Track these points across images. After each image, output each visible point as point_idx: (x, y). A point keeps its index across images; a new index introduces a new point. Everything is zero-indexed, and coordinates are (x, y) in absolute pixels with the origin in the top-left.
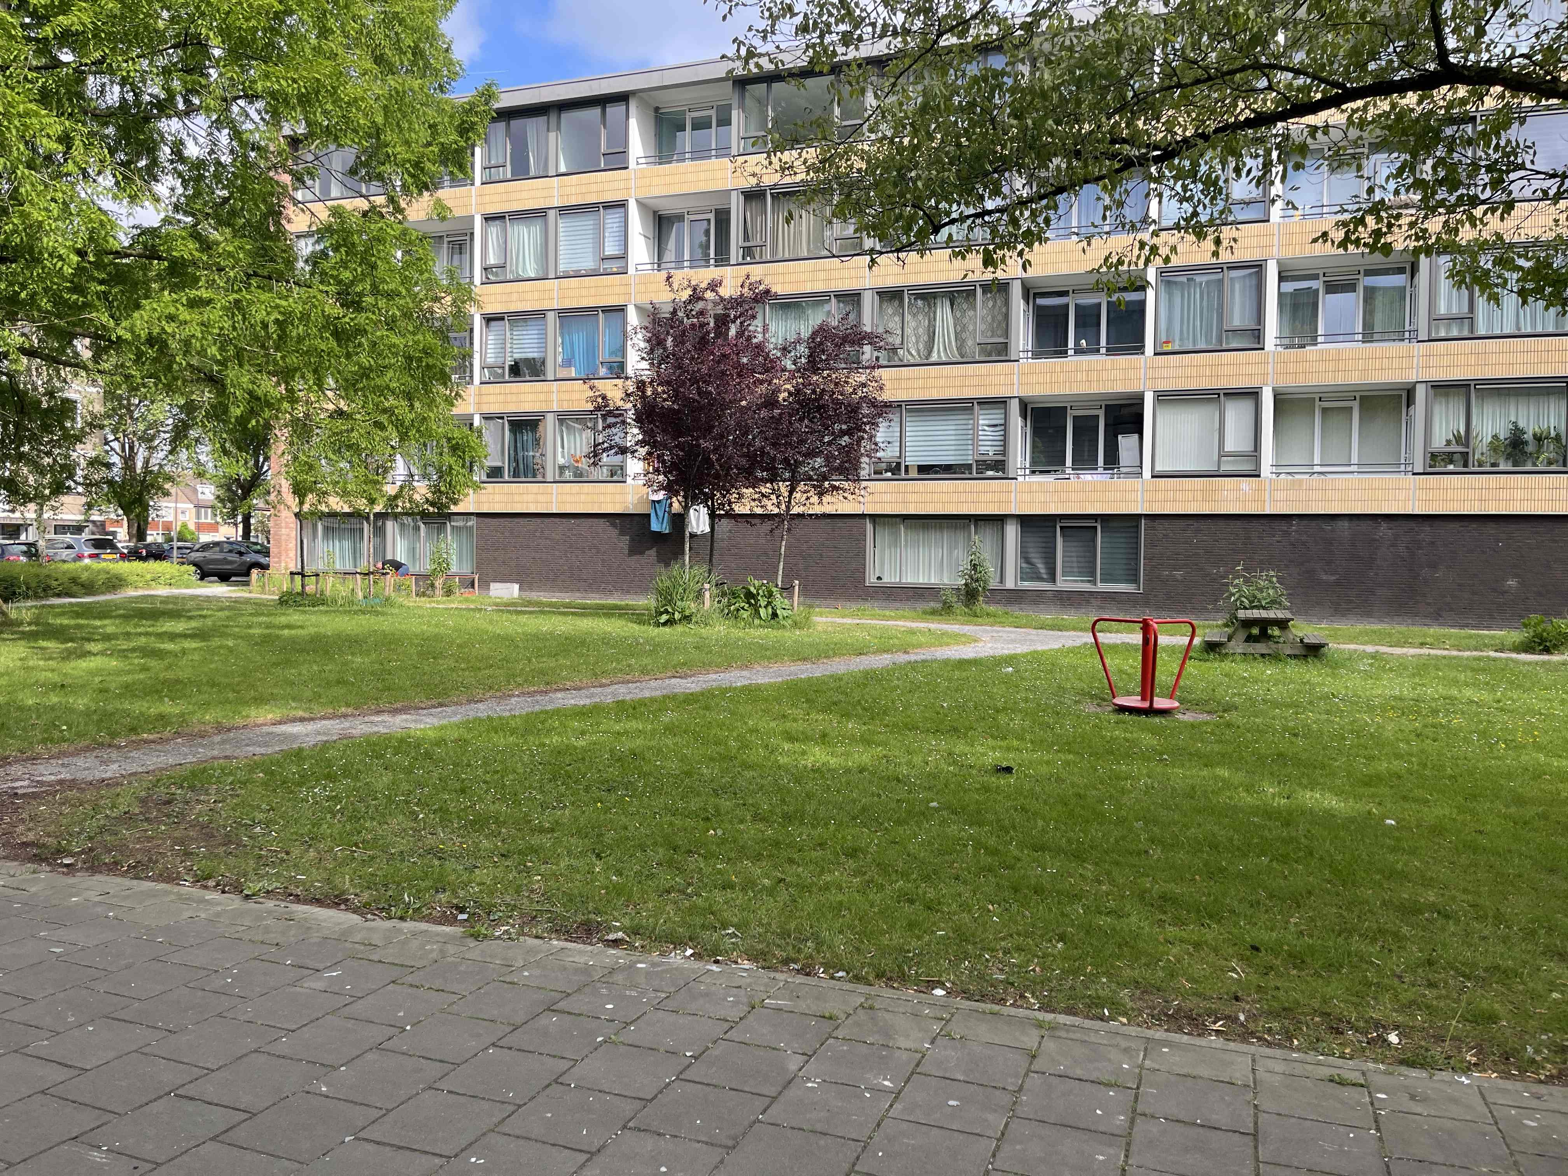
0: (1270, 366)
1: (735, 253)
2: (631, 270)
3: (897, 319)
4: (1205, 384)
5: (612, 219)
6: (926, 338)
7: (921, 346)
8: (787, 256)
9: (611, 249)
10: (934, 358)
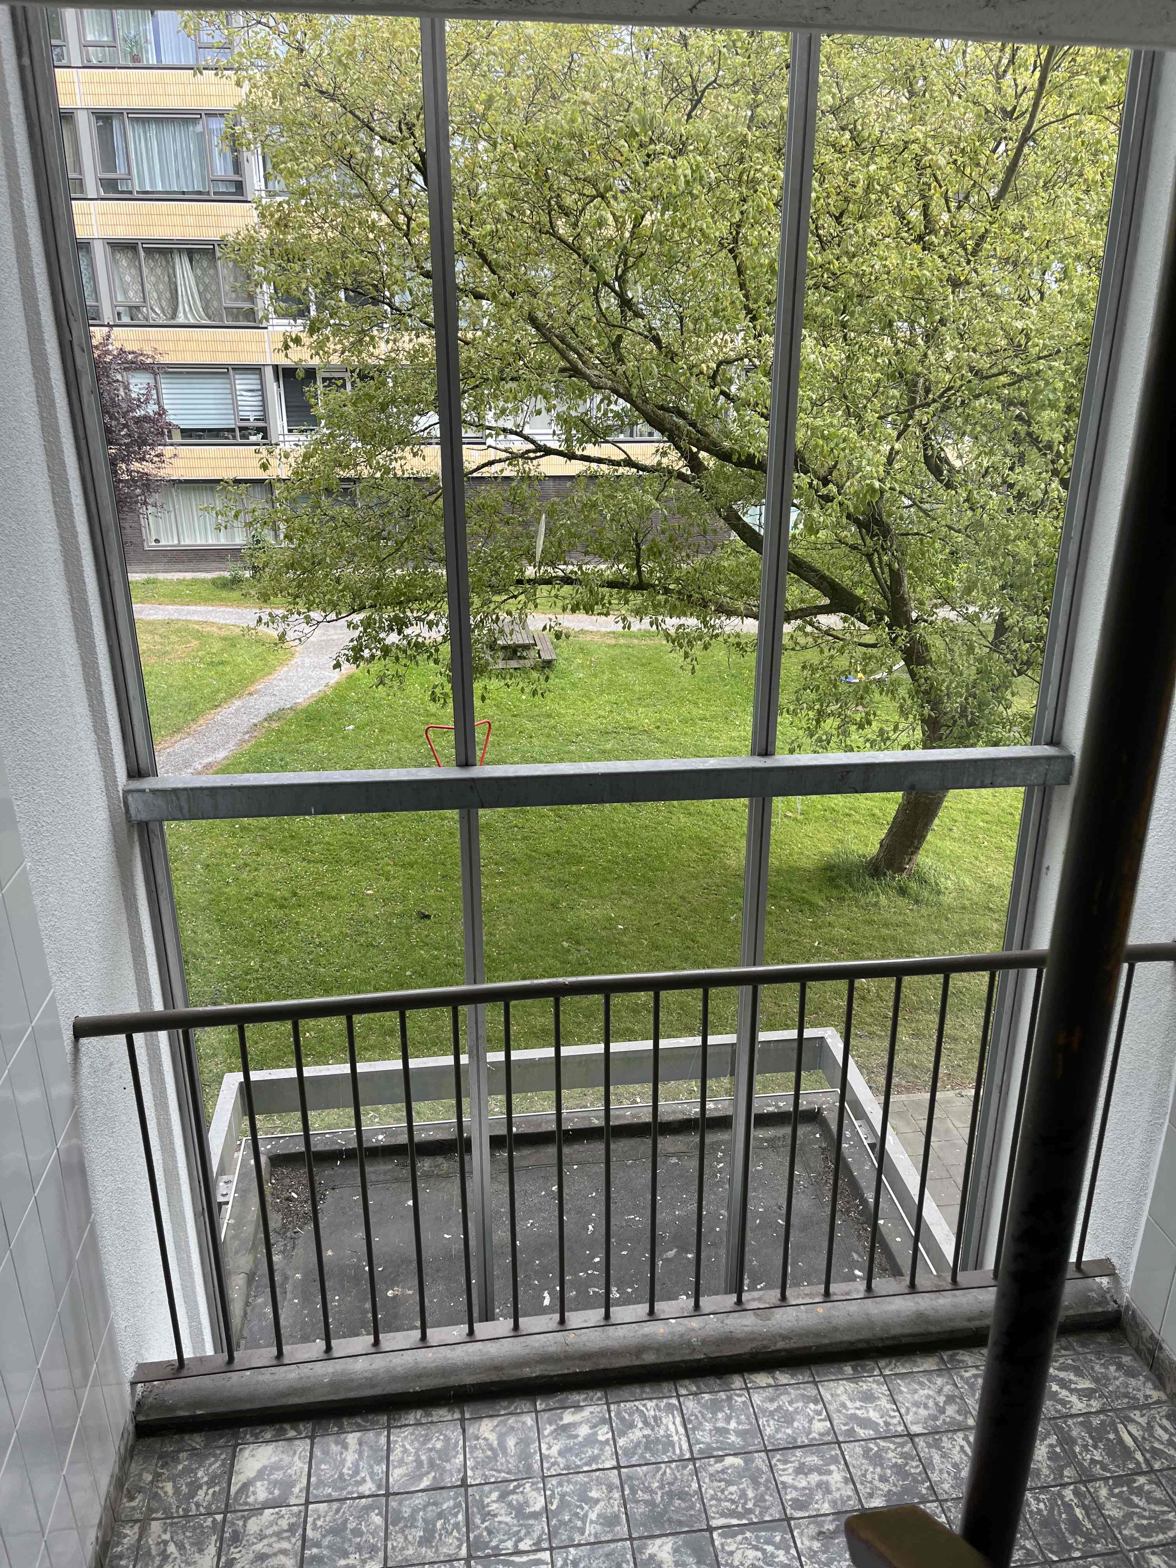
3: (134, 271)
6: (168, 295)
7: (164, 304)
10: (181, 319)
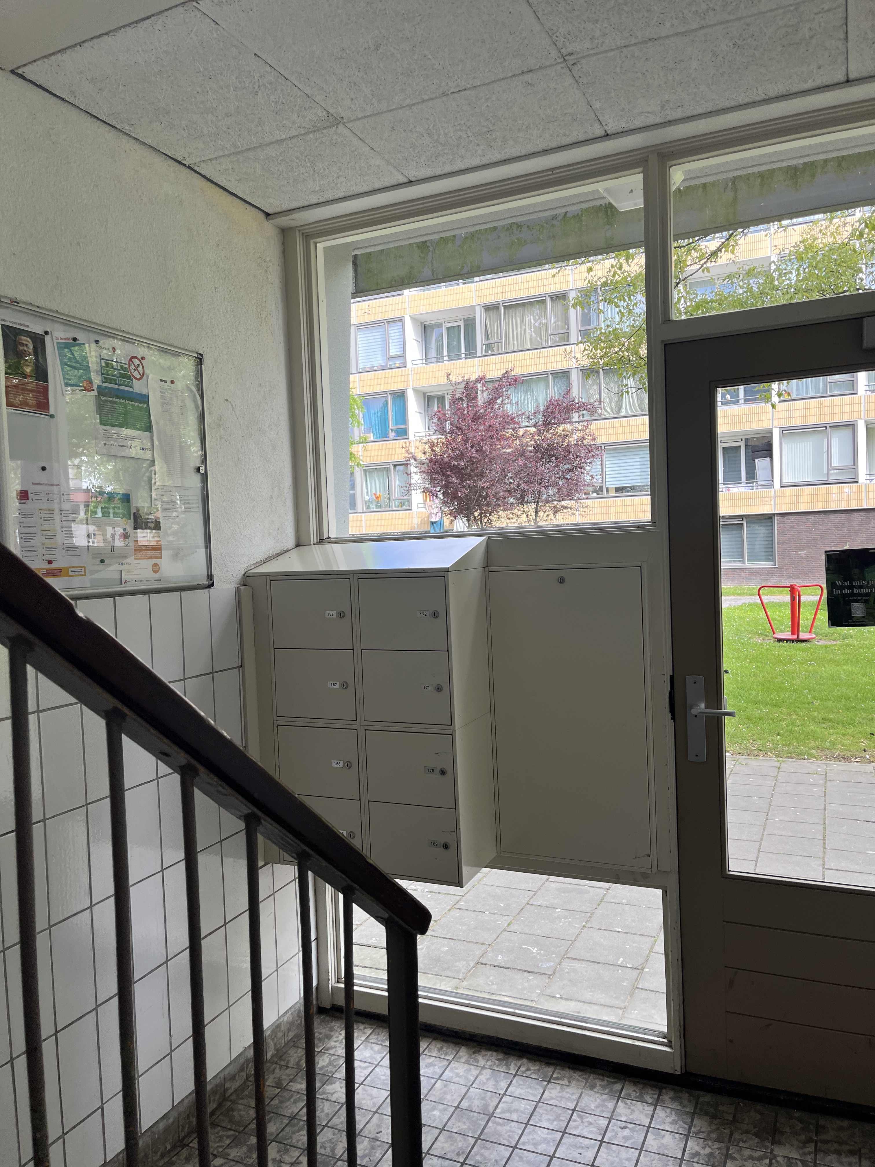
0: (863, 405)
1: (480, 349)
2: (409, 365)
3: (595, 387)
4: (816, 421)
5: (394, 331)
6: (616, 399)
7: (613, 405)
8: (516, 349)
9: (394, 351)
10: (623, 413)
